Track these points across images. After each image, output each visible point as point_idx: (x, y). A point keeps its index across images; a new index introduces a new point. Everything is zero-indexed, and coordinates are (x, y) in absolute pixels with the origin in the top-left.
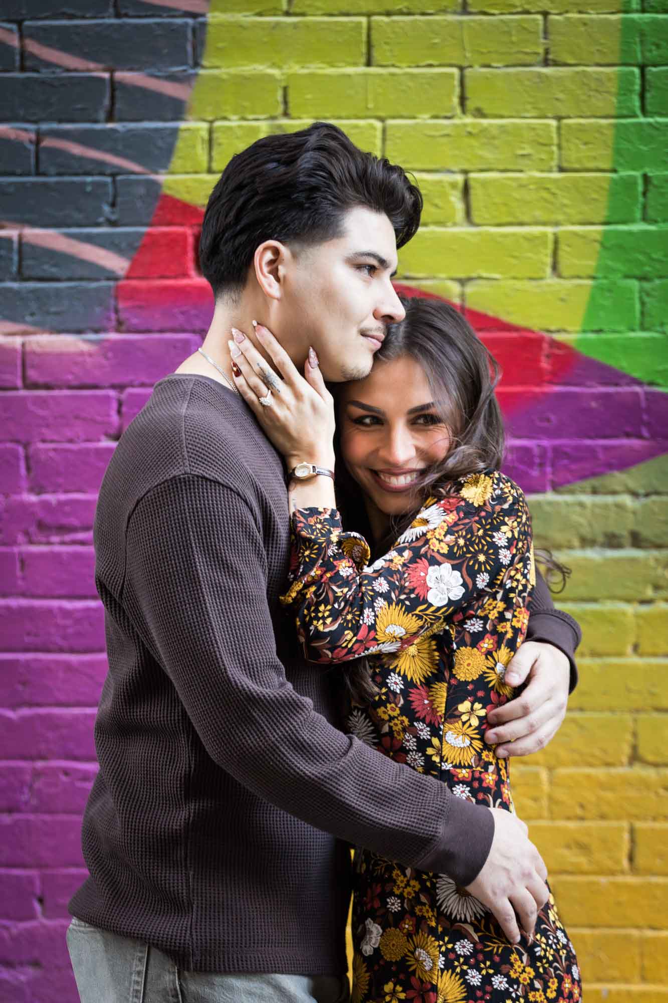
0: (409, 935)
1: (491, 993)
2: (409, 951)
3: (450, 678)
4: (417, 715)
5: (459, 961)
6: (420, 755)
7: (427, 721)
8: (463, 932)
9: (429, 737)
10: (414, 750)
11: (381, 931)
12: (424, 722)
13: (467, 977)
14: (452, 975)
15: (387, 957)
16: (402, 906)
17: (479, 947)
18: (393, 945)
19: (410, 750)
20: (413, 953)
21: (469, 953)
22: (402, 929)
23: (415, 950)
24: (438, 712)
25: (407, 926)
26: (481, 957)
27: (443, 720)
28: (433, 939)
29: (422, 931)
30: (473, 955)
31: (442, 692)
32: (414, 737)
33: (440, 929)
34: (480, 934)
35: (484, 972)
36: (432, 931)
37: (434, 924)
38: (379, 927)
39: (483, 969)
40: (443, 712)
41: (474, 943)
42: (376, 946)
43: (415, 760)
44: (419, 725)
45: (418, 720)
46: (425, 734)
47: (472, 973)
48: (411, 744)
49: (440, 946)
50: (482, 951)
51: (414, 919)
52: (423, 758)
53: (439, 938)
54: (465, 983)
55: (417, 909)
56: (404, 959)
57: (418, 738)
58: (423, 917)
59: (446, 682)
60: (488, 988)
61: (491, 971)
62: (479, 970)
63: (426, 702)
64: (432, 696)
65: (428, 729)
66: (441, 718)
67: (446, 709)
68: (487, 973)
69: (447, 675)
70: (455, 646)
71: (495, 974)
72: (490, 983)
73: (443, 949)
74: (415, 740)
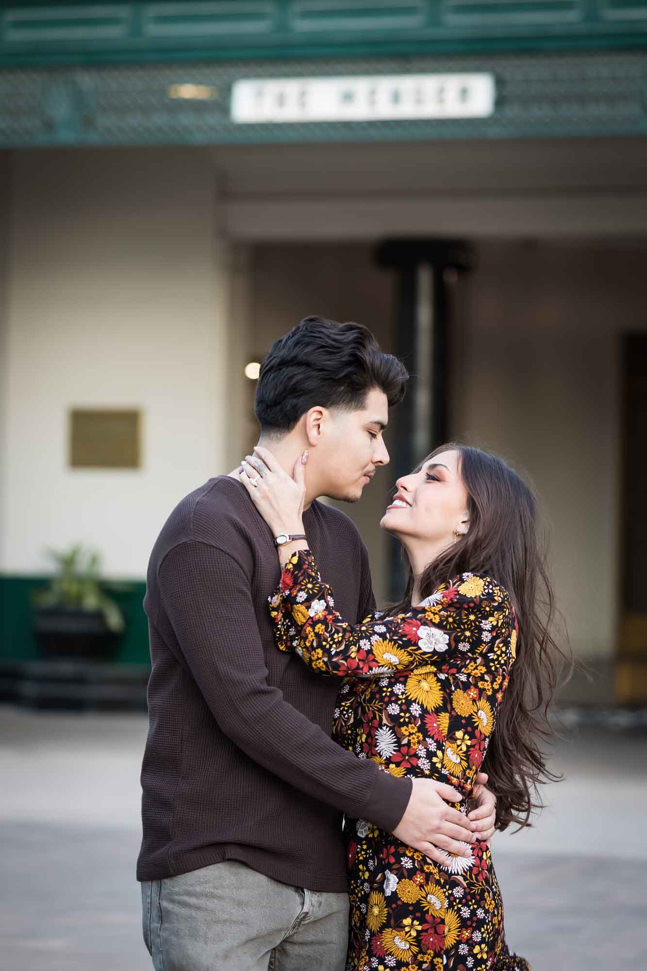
0: (421, 886)
1: (476, 922)
2: (422, 897)
3: (451, 711)
4: (429, 734)
5: (456, 902)
6: (428, 761)
7: (435, 739)
8: (458, 882)
9: (435, 750)
10: (424, 757)
11: (397, 880)
12: (433, 739)
13: (461, 913)
14: (452, 911)
15: (404, 900)
16: (414, 865)
17: (467, 890)
18: (409, 892)
19: (421, 756)
20: (425, 898)
21: (461, 896)
22: (415, 881)
23: (427, 895)
24: (442, 733)
25: (419, 879)
26: (469, 897)
27: (445, 739)
28: (440, 887)
29: (431, 883)
30: (464, 896)
31: (444, 720)
32: (425, 748)
33: (442, 881)
34: (467, 882)
35: (472, 908)
36: (438, 882)
37: (438, 878)
38: (395, 877)
39: (471, 905)
40: (446, 733)
41: (464, 888)
42: (394, 890)
43: (424, 764)
44: (429, 740)
45: (429, 737)
46: (433, 748)
47: (464, 909)
48: (422, 753)
49: (444, 892)
50: (469, 893)
51: (424, 874)
52: (430, 764)
53: (443, 887)
54: (460, 916)
55: (425, 868)
56: (419, 902)
57: (428, 750)
58: (431, 873)
59: (448, 713)
60: (475, 919)
61: (475, 906)
62: (469, 907)
63: (435, 725)
64: (439, 721)
65: (435, 744)
66: (445, 737)
67: (448, 731)
68: (474, 908)
69: (449, 707)
70: (453, 688)
71: (478, 908)
72: (475, 915)
73: (447, 894)
74: (425, 750)
